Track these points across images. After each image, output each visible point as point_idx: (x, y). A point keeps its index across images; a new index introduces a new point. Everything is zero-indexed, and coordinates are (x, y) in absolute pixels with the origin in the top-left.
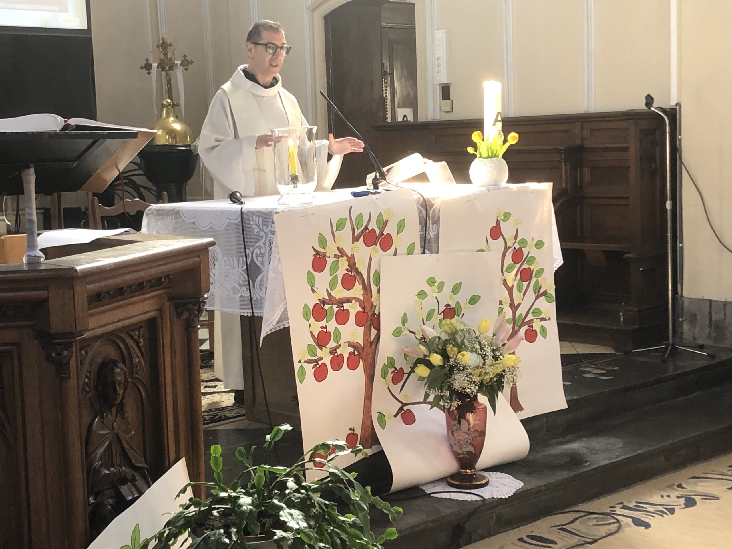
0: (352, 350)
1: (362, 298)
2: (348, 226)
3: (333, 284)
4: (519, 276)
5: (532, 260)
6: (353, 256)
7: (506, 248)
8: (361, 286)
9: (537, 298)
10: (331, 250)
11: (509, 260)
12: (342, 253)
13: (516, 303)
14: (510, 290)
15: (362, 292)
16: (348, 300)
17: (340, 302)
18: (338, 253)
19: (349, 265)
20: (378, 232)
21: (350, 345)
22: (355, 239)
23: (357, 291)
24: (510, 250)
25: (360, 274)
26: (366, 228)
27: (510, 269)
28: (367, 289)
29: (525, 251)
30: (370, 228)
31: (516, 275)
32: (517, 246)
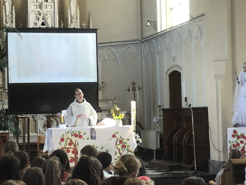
0: (71, 159)
1: (74, 148)
2: (70, 133)
3: (66, 144)
4: (121, 147)
5: (126, 143)
6: (71, 139)
7: (117, 140)
8: (73, 145)
9: (128, 152)
10: (65, 138)
11: (118, 143)
12: (68, 138)
13: (121, 153)
14: (119, 150)
15: (74, 147)
16: (70, 148)
17: (68, 148)
18: (67, 138)
19: (70, 141)
20: (78, 134)
21: (71, 157)
22: (72, 136)
23: (72, 146)
24: (119, 141)
25: (73, 143)
26: (75, 133)
27: (119, 145)
28: (75, 146)
29: (123, 141)
30: (76, 133)
31: (121, 146)
32: (121, 140)
